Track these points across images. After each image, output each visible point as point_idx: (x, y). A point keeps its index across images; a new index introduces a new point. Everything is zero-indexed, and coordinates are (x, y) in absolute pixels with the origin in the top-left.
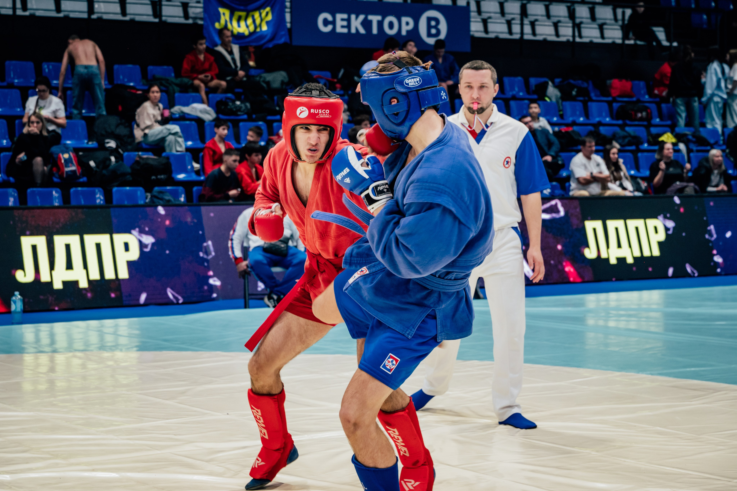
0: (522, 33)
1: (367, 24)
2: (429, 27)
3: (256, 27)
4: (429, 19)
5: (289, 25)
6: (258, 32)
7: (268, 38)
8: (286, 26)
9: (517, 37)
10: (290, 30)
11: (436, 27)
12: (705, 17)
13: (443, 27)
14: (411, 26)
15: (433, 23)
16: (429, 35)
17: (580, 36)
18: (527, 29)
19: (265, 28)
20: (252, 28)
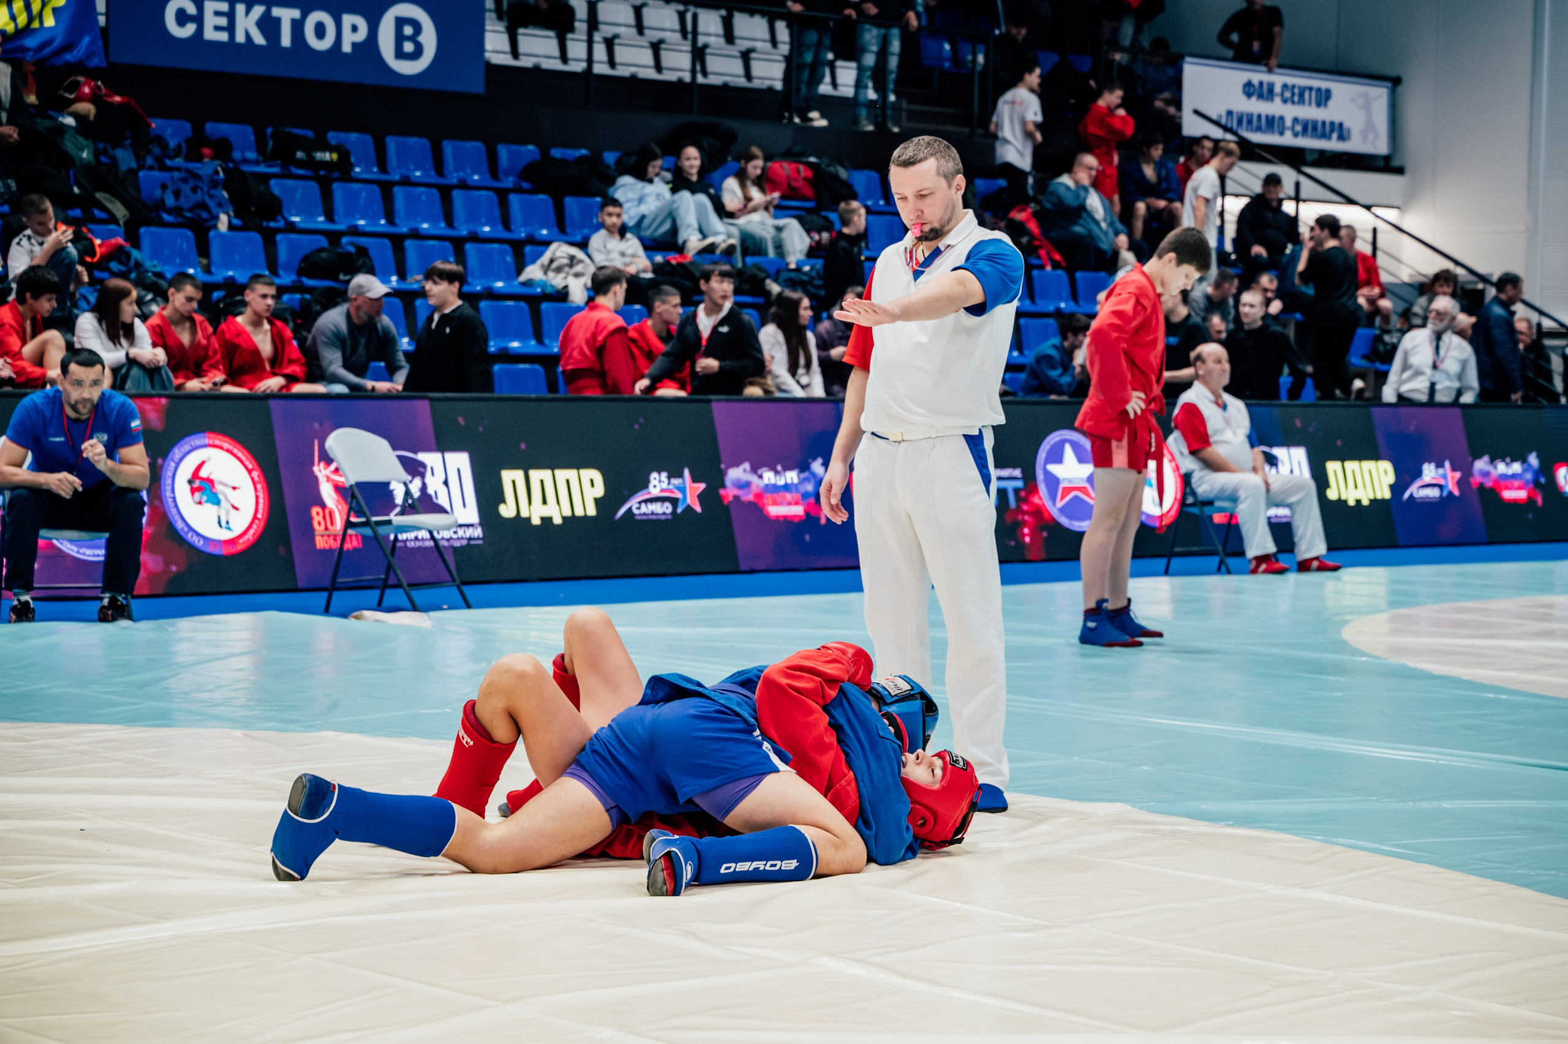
0: (590, 60)
1: (269, 25)
2: (400, 38)
3: (31, 19)
4: (400, 22)
5: (102, 20)
6: (35, 30)
7: (58, 42)
8: (96, 21)
9: (578, 67)
10: (104, 31)
11: (413, 39)
12: (947, 47)
13: (429, 38)
14: (362, 35)
15: (408, 30)
16: (400, 54)
17: (705, 74)
18: (600, 52)
19: (50, 21)
20: (22, 20)
